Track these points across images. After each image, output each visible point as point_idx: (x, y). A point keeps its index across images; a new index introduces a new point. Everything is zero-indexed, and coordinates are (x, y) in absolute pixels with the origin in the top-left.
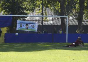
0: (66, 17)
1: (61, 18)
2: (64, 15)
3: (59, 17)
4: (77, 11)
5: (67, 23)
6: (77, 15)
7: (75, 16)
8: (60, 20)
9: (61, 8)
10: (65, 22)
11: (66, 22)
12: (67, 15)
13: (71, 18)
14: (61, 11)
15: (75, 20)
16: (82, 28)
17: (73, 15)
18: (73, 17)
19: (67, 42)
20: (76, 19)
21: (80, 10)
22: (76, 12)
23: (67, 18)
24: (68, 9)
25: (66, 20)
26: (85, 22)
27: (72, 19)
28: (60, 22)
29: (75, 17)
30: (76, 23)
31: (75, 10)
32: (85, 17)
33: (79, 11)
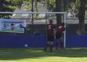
0: (63, 14)
1: (57, 15)
2: (60, 12)
3: (54, 14)
4: (78, 5)
5: (65, 22)
6: (77, 11)
7: (75, 12)
8: (55, 17)
9: (56, 2)
10: (62, 20)
11: (64, 20)
12: (64, 12)
13: (69, 14)
14: (57, 5)
15: (75, 18)
16: (84, 28)
17: (73, 11)
18: (72, 14)
19: (65, 46)
21: (81, 4)
22: (76, 7)
23: (65, 15)
24: (65, 3)
25: (63, 17)
27: (72, 16)
28: (56, 21)
29: (74, 14)
30: (77, 22)
31: (75, 4)
33: (79, 5)
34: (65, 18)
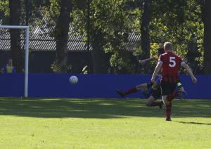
0: (24, 29)
1: (11, 31)
2: (18, 25)
3: (5, 29)
4: (54, 12)
5: (28, 46)
6: (52, 25)
7: (49, 26)
8: (8, 36)
9: (10, 6)
10: (22, 42)
11: (25, 43)
12: (27, 25)
13: (37, 31)
14: (11, 12)
15: (48, 37)
17: (44, 23)
18: (42, 29)
19: (26, 95)
20: (51, 36)
21: (62, 11)
22: (51, 16)
23: (28, 32)
24: (29, 8)
25: (25, 36)
26: (76, 44)
27: (41, 35)
28: (9, 43)
29: (47, 30)
30: (52, 46)
31: (48, 10)
32: (76, 30)
33: (58, 12)
34: (28, 39)
